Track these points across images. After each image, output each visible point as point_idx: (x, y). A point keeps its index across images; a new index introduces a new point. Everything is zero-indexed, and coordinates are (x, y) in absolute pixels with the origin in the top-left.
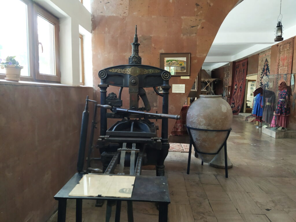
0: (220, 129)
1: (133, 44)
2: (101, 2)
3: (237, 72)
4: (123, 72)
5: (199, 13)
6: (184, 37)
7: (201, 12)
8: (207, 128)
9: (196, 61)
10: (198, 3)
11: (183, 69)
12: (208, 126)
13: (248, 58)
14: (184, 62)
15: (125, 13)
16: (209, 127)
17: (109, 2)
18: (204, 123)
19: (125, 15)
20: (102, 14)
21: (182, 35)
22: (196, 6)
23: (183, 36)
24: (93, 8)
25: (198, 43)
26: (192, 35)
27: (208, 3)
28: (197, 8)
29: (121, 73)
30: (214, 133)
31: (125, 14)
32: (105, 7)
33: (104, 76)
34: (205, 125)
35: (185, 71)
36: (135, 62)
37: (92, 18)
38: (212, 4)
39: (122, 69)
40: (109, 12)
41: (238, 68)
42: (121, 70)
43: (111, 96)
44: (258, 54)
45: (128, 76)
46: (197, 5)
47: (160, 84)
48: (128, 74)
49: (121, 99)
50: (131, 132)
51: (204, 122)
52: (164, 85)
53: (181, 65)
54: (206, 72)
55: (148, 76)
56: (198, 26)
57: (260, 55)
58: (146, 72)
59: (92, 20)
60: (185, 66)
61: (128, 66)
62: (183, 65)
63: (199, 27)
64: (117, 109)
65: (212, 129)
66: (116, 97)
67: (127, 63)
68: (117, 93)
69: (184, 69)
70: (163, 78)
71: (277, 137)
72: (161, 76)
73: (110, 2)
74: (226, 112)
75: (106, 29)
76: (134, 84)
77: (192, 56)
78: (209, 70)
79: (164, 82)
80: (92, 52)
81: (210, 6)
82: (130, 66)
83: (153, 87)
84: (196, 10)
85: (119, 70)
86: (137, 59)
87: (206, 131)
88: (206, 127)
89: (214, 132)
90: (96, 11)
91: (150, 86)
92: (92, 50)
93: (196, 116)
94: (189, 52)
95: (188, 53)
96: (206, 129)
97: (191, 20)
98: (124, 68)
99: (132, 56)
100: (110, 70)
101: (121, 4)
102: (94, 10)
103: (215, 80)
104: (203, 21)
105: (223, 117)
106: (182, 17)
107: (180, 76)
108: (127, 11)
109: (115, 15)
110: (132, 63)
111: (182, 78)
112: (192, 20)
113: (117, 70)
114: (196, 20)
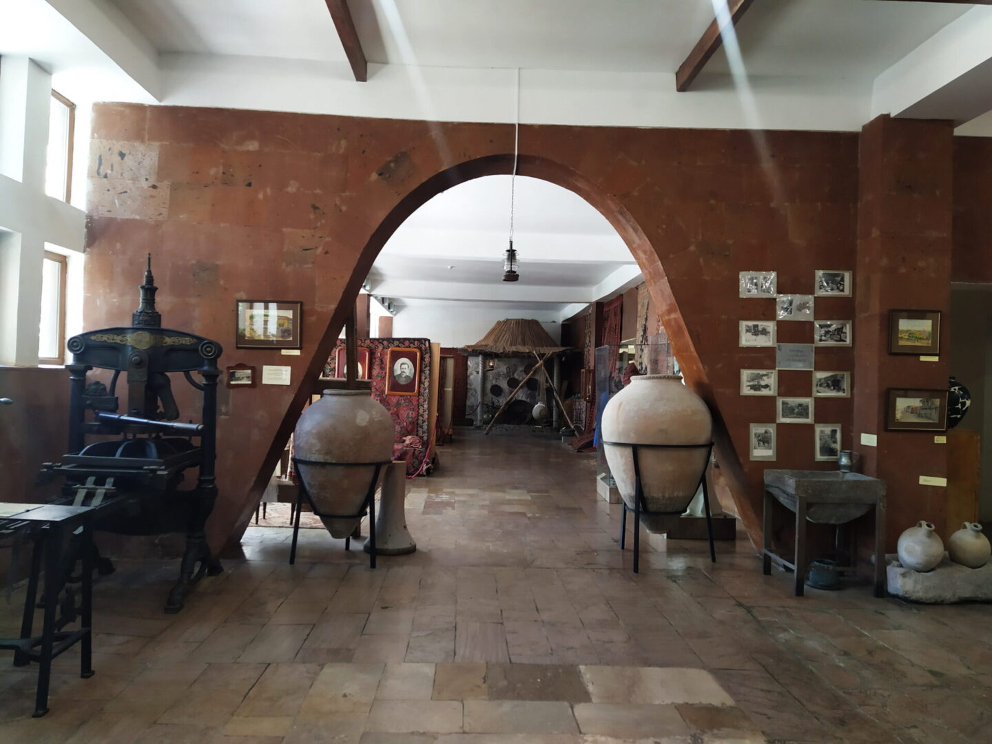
0: (351, 460)
1: (142, 287)
2: (108, 190)
3: (605, 330)
4: (118, 342)
5: (319, 224)
6: (289, 269)
7: (323, 221)
8: (324, 459)
9: (313, 319)
10: (317, 205)
11: (286, 335)
12: (327, 454)
13: (622, 295)
14: (287, 319)
15: (161, 214)
16: (326, 457)
17: (126, 192)
18: (318, 448)
19: (160, 218)
20: (109, 215)
21: (284, 264)
22: (312, 209)
23: (287, 266)
24: (90, 202)
25: (317, 283)
26: (306, 266)
27: (336, 205)
28: (315, 213)
29: (115, 343)
30: (340, 471)
31: (162, 216)
32: (116, 201)
33: (78, 348)
34: (320, 454)
35: (291, 339)
36: (145, 321)
37: (87, 222)
38: (344, 208)
39: (118, 335)
40: (125, 211)
41: (607, 320)
42: (115, 336)
43: (93, 387)
44: (637, 288)
45: (130, 349)
46: (315, 208)
47: (197, 365)
48: (128, 344)
49: (116, 396)
50: (115, 458)
51: (318, 446)
52: (206, 368)
53: (283, 326)
54: (542, 328)
55: (172, 349)
56: (317, 248)
57: (642, 291)
58: (169, 341)
59: (87, 227)
60: (291, 327)
61: (129, 329)
62: (286, 326)
63: (319, 251)
64: (102, 415)
65: (334, 461)
66: (105, 389)
67: (127, 323)
68: (108, 383)
69: (289, 334)
70: (202, 355)
71: (613, 501)
72: (198, 351)
73: (129, 191)
74: (366, 426)
75: (118, 246)
76: (139, 364)
77: (306, 308)
78: (554, 322)
79: (206, 361)
80: (85, 293)
81: (341, 210)
82: (134, 330)
83: (184, 371)
84: (312, 216)
85: (111, 336)
86: (149, 316)
87: (322, 465)
88: (321, 456)
89: (340, 468)
90: (97, 208)
91: (176, 368)
92: (84, 289)
93: (304, 435)
94: (298, 300)
95: (297, 303)
96: (322, 461)
97: (303, 237)
98: (120, 335)
99: (139, 311)
100: (93, 338)
101: (152, 197)
102: (94, 206)
103: (564, 351)
104: (328, 239)
105: (358, 437)
106: (284, 230)
107: (280, 349)
108: (165, 212)
109: (138, 217)
110: (138, 324)
111: (284, 352)
112: (304, 235)
113: (107, 336)
114: (313, 236)
